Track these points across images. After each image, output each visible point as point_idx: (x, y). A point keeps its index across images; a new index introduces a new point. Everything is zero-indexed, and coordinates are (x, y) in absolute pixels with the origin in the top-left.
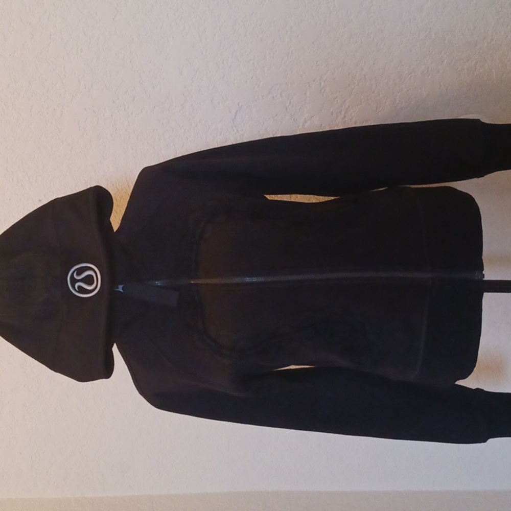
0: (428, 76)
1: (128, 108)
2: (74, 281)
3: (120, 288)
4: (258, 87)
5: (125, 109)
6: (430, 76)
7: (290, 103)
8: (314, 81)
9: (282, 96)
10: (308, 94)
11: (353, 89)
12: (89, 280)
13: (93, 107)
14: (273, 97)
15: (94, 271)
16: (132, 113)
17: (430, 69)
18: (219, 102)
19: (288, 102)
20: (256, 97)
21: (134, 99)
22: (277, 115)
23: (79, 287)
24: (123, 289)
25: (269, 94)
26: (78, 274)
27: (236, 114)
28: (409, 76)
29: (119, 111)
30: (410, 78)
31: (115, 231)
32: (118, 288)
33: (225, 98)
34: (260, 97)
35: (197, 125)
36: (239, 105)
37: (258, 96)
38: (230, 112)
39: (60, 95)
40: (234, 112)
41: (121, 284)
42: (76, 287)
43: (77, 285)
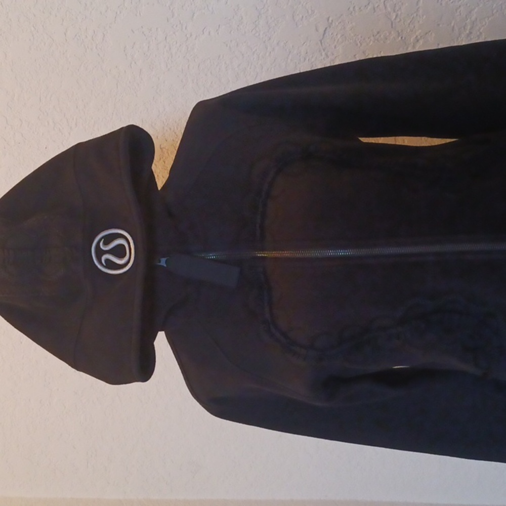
2: (100, 253)
3: (163, 262)
5: (182, 30)
7: (397, 16)
9: (386, 7)
10: (421, 3)
12: (119, 251)
14: (374, 9)
15: (126, 240)
16: (191, 35)
18: (303, 17)
19: (395, 14)
20: (351, 9)
21: (193, 15)
23: (107, 260)
24: (166, 262)
26: (106, 244)
27: (325, 32)
29: (174, 33)
31: (159, 188)
32: (160, 262)
33: (310, 11)
34: (357, 8)
35: (274, 49)
36: (328, 20)
37: (354, 7)
38: (317, 30)
39: (101, 13)
40: (321, 30)
41: (164, 257)
42: (103, 262)
43: (104, 258)
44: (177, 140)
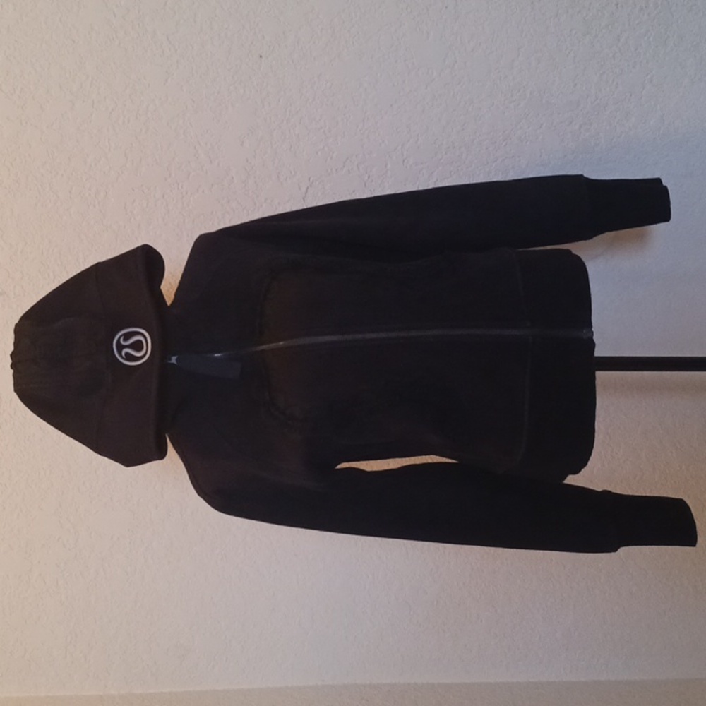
0: (527, 142)
1: (182, 187)
2: (120, 347)
3: (174, 360)
4: (331, 158)
5: (178, 189)
6: (528, 143)
7: (369, 177)
8: (395, 150)
9: (358, 169)
10: (389, 166)
11: (440, 159)
12: (138, 346)
13: (142, 186)
14: (349, 171)
15: (145, 337)
16: (187, 193)
17: (527, 134)
18: (287, 178)
19: (367, 176)
20: (329, 171)
21: (189, 175)
22: (354, 191)
23: (127, 354)
24: (177, 360)
25: (344, 166)
26: (125, 340)
27: (307, 192)
28: (504, 143)
29: (171, 191)
30: (505, 146)
32: (170, 359)
33: (293, 173)
34: (334, 170)
35: (261, 206)
36: (309, 179)
37: (332, 169)
38: (300, 189)
39: (104, 173)
40: (304, 189)
41: (174, 355)
42: (123, 354)
43: (124, 351)
44: (171, 290)
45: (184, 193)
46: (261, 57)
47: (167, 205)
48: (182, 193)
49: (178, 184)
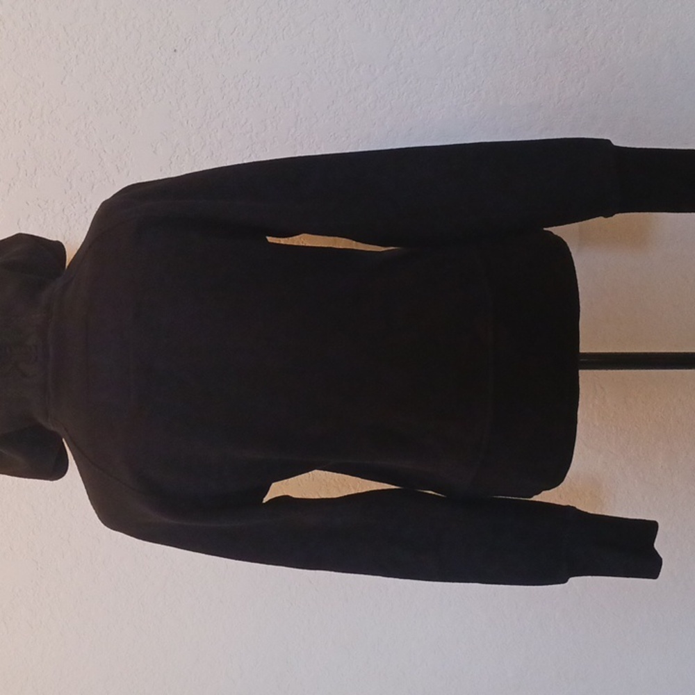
1: (85, 200)
45: (88, 207)
46: (175, 51)
47: (68, 222)
48: (85, 207)
49: (81, 198)
